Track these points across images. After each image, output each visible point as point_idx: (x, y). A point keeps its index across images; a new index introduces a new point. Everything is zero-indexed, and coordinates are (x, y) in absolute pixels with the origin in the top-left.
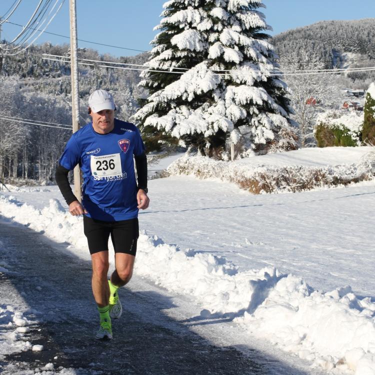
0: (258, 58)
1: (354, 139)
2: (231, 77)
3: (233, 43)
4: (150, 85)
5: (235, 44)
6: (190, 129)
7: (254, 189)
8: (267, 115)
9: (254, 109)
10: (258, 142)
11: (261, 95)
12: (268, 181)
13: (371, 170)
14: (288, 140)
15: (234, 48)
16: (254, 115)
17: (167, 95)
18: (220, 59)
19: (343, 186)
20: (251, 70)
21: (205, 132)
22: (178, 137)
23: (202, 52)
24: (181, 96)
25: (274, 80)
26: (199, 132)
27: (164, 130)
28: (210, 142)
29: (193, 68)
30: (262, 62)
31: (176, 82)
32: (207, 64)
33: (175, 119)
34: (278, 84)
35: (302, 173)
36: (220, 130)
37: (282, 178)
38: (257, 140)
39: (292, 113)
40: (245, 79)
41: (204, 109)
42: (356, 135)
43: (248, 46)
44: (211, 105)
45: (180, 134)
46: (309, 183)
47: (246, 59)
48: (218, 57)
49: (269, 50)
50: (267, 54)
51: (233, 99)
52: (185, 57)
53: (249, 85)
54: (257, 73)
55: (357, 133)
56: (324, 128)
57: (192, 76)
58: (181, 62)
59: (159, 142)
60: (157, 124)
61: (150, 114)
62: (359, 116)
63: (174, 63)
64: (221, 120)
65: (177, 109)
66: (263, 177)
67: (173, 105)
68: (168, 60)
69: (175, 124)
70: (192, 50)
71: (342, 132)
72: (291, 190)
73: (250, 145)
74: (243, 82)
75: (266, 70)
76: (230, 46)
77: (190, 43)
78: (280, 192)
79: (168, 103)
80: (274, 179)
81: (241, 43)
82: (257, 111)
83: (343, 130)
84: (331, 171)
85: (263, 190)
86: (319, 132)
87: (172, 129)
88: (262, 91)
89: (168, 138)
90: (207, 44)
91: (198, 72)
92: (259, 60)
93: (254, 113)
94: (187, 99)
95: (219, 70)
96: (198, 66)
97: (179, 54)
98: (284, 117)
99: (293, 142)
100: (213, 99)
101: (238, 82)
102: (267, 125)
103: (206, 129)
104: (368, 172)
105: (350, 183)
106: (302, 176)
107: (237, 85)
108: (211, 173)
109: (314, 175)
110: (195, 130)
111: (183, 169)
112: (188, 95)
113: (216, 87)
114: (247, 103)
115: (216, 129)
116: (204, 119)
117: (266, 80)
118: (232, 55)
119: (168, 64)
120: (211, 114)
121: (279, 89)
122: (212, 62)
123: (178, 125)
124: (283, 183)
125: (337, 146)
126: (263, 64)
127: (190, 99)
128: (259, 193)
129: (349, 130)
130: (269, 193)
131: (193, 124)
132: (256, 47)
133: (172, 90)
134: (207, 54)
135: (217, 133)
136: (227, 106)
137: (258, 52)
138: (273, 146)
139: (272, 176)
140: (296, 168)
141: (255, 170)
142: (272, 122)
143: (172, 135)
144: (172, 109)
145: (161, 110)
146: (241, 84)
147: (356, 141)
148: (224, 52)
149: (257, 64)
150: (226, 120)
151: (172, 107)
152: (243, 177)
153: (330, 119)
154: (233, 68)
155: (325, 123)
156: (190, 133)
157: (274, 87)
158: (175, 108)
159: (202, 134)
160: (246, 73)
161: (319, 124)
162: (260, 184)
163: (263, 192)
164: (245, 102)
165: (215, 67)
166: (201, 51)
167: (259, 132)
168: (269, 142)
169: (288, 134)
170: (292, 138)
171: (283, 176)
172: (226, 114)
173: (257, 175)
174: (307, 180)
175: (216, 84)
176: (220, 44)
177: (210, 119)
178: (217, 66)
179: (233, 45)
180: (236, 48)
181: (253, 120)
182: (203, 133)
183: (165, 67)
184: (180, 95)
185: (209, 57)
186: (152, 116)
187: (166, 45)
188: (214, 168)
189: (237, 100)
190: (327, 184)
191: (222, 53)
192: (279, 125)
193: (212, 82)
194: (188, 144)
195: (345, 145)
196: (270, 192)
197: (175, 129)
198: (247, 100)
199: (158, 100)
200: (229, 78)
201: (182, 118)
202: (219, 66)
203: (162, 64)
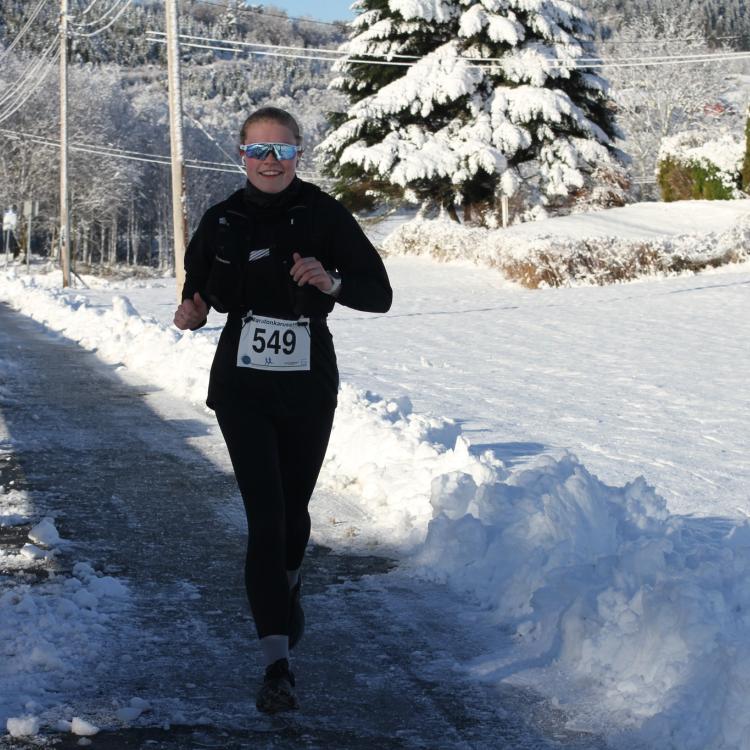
0: (553, 35)
1: (727, 185)
2: (502, 72)
3: (506, 7)
4: (350, 86)
5: (510, 8)
6: (426, 169)
7: (528, 280)
8: (569, 142)
9: (545, 131)
10: (553, 193)
11: (558, 103)
12: (553, 265)
13: (744, 243)
14: (609, 188)
15: (507, 16)
16: (545, 142)
17: (382, 105)
18: (482, 38)
19: (690, 273)
20: (541, 57)
21: (453, 174)
22: (403, 184)
23: (447, 24)
24: (409, 108)
25: (585, 75)
26: (442, 174)
27: (376, 171)
28: (462, 193)
29: (430, 54)
30: (561, 42)
31: (398, 80)
32: (458, 46)
33: (397, 150)
34: (591, 82)
35: (616, 250)
36: (481, 171)
37: (579, 260)
38: (551, 189)
39: (619, 137)
40: (529, 74)
41: (451, 131)
42: (731, 178)
43: (534, 12)
44: (464, 124)
45: (405, 178)
46: (628, 268)
47: (531, 36)
48: (477, 33)
49: (574, 19)
50: (570, 25)
51: (506, 113)
52: (415, 33)
53: (536, 86)
54: (552, 63)
55: (732, 175)
56: (674, 166)
57: (430, 70)
58: (408, 42)
59: (368, 193)
60: (364, 160)
61: (352, 141)
62: (738, 143)
63: (395, 46)
64: (482, 152)
65: (402, 131)
66: (544, 258)
67: (393, 124)
68: (384, 39)
69: (397, 160)
70: (429, 20)
71: (706, 174)
72: (595, 281)
73: (538, 198)
74: (525, 80)
75: (567, 57)
76: (499, 12)
77: (424, 7)
78: (574, 285)
79: (385, 122)
80: (564, 262)
81: (521, 6)
82: (550, 135)
83: (707, 168)
84: (670, 246)
85: (543, 282)
86: (664, 172)
87: (391, 169)
88: (561, 96)
89: (383, 185)
90: (458, 9)
91: (440, 62)
92: (556, 38)
93: (545, 137)
94: (419, 113)
95: (479, 58)
96: (440, 50)
97: (403, 29)
98: (604, 144)
99: (619, 192)
100: (468, 112)
101: (516, 79)
102: (571, 161)
103: (455, 169)
104: (738, 246)
105: (704, 267)
106: (615, 255)
107: (513, 85)
108: (457, 251)
109: (638, 253)
110: (435, 171)
111: (410, 244)
112: (422, 104)
113: (473, 89)
114: (532, 120)
115: (474, 169)
116: (452, 150)
117: (567, 75)
118: (503, 29)
119: (383, 46)
120: (464, 140)
121: (594, 92)
122: (467, 44)
123: (402, 162)
124: (582, 268)
125: (697, 198)
126: (562, 46)
127: (425, 113)
128: (536, 288)
129: (718, 170)
130: (555, 287)
131: (432, 160)
132: (549, 14)
133: (391, 97)
134: (457, 27)
135: (475, 177)
136: (494, 124)
137: (553, 22)
138: (581, 199)
139: (561, 256)
140: (605, 240)
141: (530, 246)
142: (579, 155)
143: (392, 180)
144: (392, 131)
145: (371, 135)
146: (521, 82)
147: (730, 189)
148: (488, 24)
149: (551, 46)
150: (491, 152)
151: (392, 128)
152: (510, 258)
153: (684, 148)
154: (506, 52)
155: (674, 157)
156: (426, 177)
157: (583, 89)
158: (397, 129)
159: (447, 179)
160: (529, 63)
161: (664, 159)
162: (539, 271)
163: (543, 285)
164: (527, 119)
165: (473, 52)
166: (446, 21)
167: (554, 173)
168: (574, 192)
169: (609, 176)
170: (616, 184)
171: (580, 256)
172: (492, 140)
173: (533, 254)
174: (624, 264)
175: (474, 84)
176: (482, 8)
177: (462, 150)
178: (476, 50)
179: (505, 10)
180: (512, 16)
181: (543, 150)
182: (450, 176)
183: (378, 53)
184: (406, 105)
185: (460, 33)
186: (355, 145)
187: (380, 12)
188: (462, 243)
189: (514, 114)
190: (661, 269)
191: (484, 25)
192: (593, 160)
193: (465, 80)
194: (421, 196)
195: (710, 198)
196: (557, 285)
197: (397, 169)
198: (532, 114)
199: (365, 114)
200: (498, 72)
201: (411, 147)
202: (480, 50)
203: (373, 47)
